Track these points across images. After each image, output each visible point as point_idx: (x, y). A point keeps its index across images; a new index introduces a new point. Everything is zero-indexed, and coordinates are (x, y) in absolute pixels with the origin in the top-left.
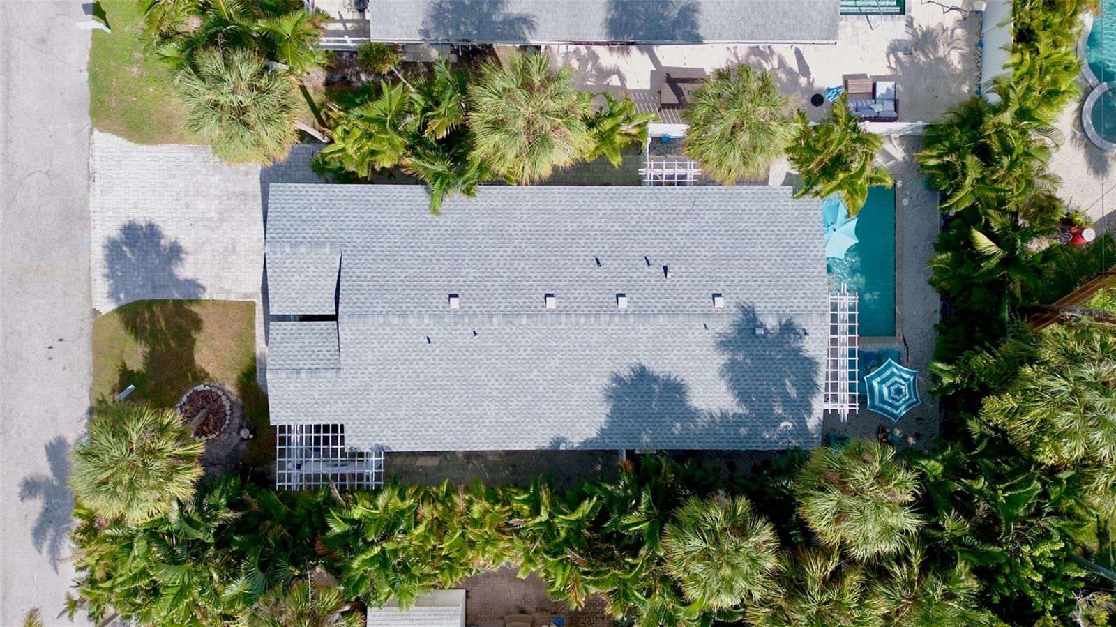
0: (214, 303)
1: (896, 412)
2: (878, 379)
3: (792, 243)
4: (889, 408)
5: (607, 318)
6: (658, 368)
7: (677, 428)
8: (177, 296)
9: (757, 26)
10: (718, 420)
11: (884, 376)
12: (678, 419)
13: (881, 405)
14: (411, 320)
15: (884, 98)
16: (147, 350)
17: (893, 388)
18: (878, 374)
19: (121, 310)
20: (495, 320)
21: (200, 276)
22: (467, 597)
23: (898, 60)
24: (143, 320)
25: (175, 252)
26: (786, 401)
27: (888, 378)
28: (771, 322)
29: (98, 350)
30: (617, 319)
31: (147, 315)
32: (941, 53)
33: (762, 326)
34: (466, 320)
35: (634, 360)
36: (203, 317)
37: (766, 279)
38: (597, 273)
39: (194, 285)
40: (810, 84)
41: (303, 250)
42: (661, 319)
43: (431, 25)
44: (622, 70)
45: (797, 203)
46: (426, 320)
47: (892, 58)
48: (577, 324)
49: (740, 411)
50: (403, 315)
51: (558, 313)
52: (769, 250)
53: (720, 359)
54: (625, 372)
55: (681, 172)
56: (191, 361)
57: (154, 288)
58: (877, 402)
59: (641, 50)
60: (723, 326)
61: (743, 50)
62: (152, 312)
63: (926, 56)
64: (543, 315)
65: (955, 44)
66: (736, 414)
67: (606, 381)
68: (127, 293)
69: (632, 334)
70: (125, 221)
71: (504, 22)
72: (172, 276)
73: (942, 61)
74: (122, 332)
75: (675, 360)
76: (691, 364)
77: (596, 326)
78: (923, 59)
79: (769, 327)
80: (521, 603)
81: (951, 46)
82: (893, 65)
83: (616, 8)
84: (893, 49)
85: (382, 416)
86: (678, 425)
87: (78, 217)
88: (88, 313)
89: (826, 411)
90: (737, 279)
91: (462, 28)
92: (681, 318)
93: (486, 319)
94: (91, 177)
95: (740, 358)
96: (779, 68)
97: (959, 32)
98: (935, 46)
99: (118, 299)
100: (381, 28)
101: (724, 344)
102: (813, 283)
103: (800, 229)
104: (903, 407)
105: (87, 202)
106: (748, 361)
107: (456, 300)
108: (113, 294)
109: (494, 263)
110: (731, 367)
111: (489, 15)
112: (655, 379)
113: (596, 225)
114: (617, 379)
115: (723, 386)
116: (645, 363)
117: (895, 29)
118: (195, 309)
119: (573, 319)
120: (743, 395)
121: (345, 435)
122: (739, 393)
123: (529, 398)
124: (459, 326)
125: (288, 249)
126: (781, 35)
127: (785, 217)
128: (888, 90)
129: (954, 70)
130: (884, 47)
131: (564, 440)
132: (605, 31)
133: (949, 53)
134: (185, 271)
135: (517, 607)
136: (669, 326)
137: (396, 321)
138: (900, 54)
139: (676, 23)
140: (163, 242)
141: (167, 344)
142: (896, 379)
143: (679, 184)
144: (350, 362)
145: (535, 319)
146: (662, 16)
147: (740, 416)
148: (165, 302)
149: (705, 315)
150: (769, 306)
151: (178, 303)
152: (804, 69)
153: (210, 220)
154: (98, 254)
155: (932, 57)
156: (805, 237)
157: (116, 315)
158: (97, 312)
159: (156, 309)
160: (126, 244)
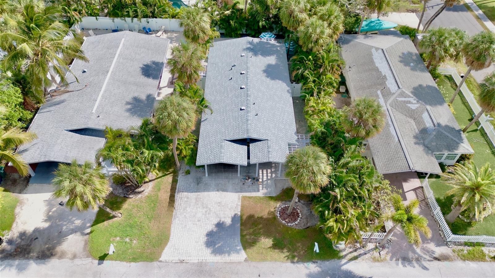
0: (242, 210)
8: (239, 224)
16: (263, 237)
19: (245, 248)
20: (249, 99)
21: (230, 216)
24: (249, 239)
25: (219, 225)
29: (263, 259)
31: (247, 237)
36: (249, 214)
38: (234, 79)
39: (234, 218)
41: (223, 151)
56: (267, 219)
57: (235, 234)
62: (246, 235)
63: (174, 39)
68: (237, 245)
70: (204, 246)
72: (230, 226)
74: (255, 248)
85: (284, 132)
87: (201, 267)
88: (246, 264)
91: (147, 111)
92: (248, 62)
94: (182, 262)
99: (240, 250)
105: (193, 264)
108: (238, 252)
109: (230, 102)
118: (244, 217)
125: (222, 155)
132: (156, 80)
133: (174, 36)
134: (228, 221)
139: (157, 66)
140: (215, 230)
141: (261, 228)
146: (154, 68)
148: (241, 229)
151: (242, 224)
153: (206, 212)
154: (218, 259)
157: (248, 250)
158: (246, 260)
159: (245, 233)
160: (215, 246)
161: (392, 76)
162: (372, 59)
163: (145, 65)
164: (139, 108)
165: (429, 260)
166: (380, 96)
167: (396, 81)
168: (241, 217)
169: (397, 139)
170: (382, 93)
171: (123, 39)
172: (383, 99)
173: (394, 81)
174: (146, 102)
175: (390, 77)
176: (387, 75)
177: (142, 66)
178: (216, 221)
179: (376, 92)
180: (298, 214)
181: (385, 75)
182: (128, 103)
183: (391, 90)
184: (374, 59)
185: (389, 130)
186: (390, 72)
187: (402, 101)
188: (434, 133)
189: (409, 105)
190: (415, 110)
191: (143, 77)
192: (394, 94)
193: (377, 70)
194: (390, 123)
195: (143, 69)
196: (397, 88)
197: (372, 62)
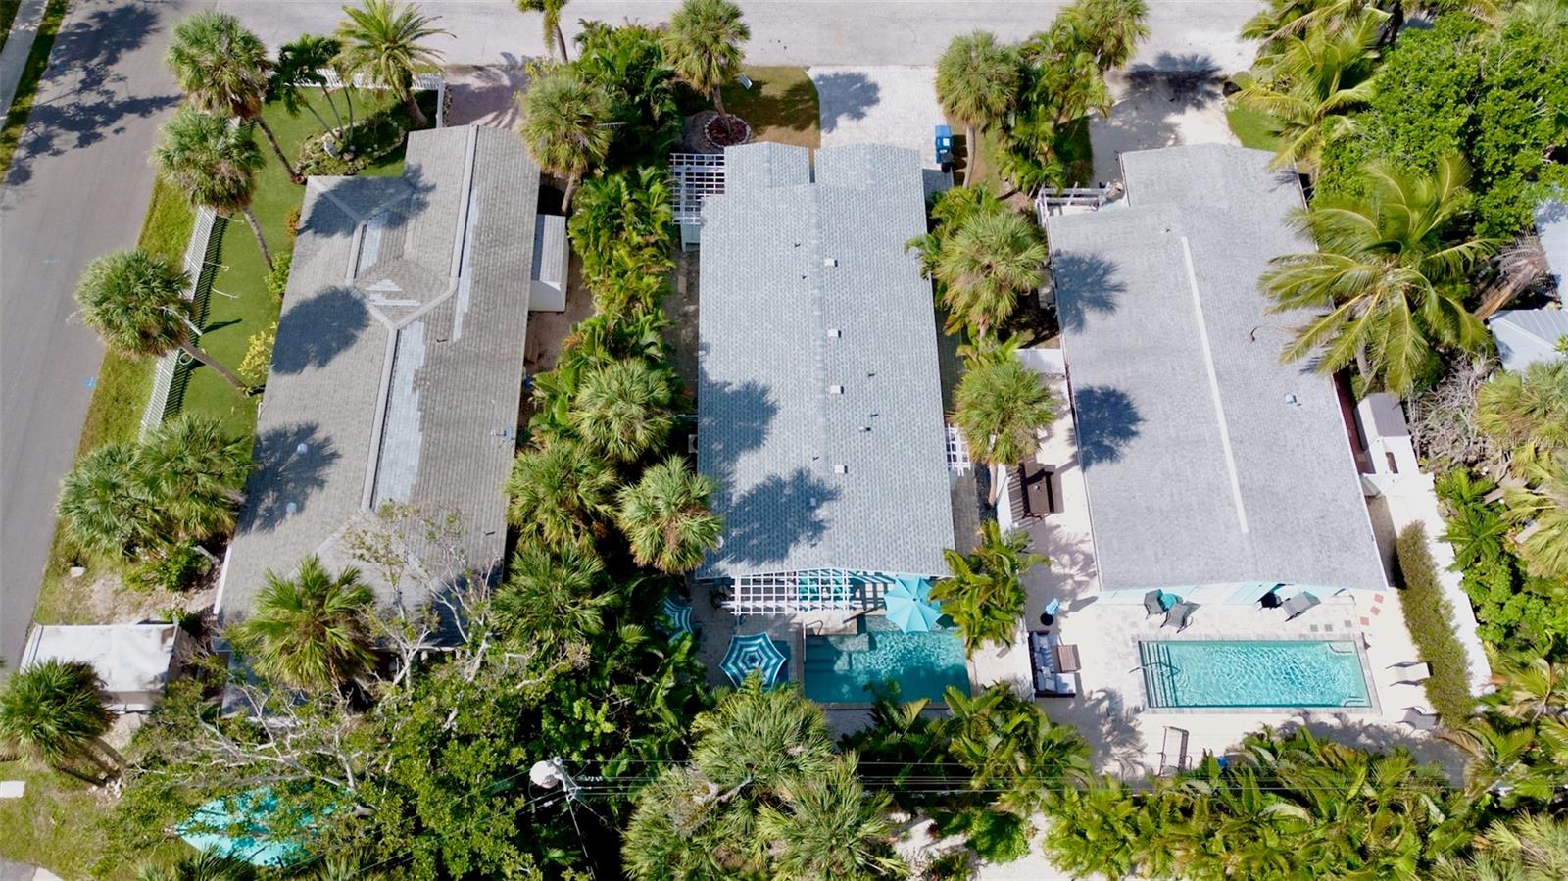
0: (819, 139)
1: (730, 665)
2: (764, 644)
3: (901, 542)
4: (734, 655)
5: (821, 377)
6: (776, 425)
7: (718, 446)
8: (822, 117)
9: (1106, 515)
10: (725, 480)
11: (767, 649)
12: (727, 446)
13: (738, 647)
14: (814, 231)
15: (1057, 682)
16: (778, 98)
17: (756, 654)
18: (769, 645)
19: (810, 83)
20: (816, 291)
21: (840, 130)
22: (558, 313)
23: (1100, 701)
24: (802, 95)
25: (859, 115)
26: (745, 537)
27: (766, 653)
28: (822, 513)
29: (778, 71)
30: (820, 384)
31: (806, 97)
32: (1115, 750)
33: (818, 505)
34: (816, 270)
35: (782, 403)
36: (805, 132)
37: (863, 514)
38: (862, 374)
39: (832, 126)
40: (1064, 614)
41: (868, 166)
42: (821, 420)
43: (1065, 256)
44: (1051, 440)
45: (939, 552)
46: (814, 242)
47: (1101, 695)
48: (815, 354)
49: (734, 498)
50: (819, 226)
51: (825, 339)
52: (891, 520)
53: (785, 474)
54: (771, 397)
55: (960, 457)
56: (771, 124)
57: (829, 102)
58: (740, 642)
59: (1074, 456)
60: (817, 473)
61: (1088, 547)
62: (809, 100)
63: (1109, 733)
64: (822, 328)
65: (1127, 770)
66: (731, 495)
67: (763, 383)
68: (823, 86)
69: (806, 399)
70: (880, 85)
71: (1077, 309)
72: (839, 113)
73: (1107, 753)
74: (792, 83)
75: (783, 437)
76: (779, 450)
77: (813, 369)
78: (1105, 729)
79: (818, 511)
80: (548, 354)
81: (1124, 763)
82: (1093, 697)
83: (1103, 393)
84: (1111, 695)
85: (731, 219)
86: (721, 447)
87: (882, 59)
88: (806, 64)
89: (733, 582)
90: (861, 489)
91: (1067, 280)
92: (824, 437)
93: (818, 284)
94: (914, 66)
95: (787, 491)
96: (1075, 582)
97: (1140, 772)
98: (1122, 743)
99: (818, 80)
100: (1058, 223)
101: (800, 477)
102: (861, 555)
103: (913, 551)
104: (735, 671)
105: (895, 63)
106: (784, 500)
107: (833, 264)
108: (822, 78)
109: (866, 296)
110: (779, 484)
111: (1081, 298)
112: (765, 422)
113: (905, 378)
114: (765, 391)
115: (759, 480)
116: (780, 412)
117: (1132, 695)
118: (812, 127)
119: (820, 350)
120: (749, 499)
121: (715, 195)
122: (752, 496)
123: (746, 324)
124: (810, 266)
125: (868, 157)
126: (1101, 538)
127: (925, 539)
128: (1066, 685)
129: (1100, 768)
130: (1112, 686)
131: (708, 353)
132: (1082, 388)
133: (1115, 760)
134: (843, 121)
135: (545, 351)
136: (815, 428)
137: (814, 221)
138: (1106, 704)
139: (1098, 445)
140: (866, 108)
141: (782, 110)
142: (766, 659)
143: (949, 456)
144: (778, 194)
145: (818, 320)
146: (1102, 432)
147: (730, 499)
148: (818, 109)
149: (827, 458)
150: (838, 513)
151: (817, 117)
152: (1077, 606)
153: (887, 137)
154: (855, 70)
155: (1109, 739)
156: (906, 554)
157: (805, 80)
158: (808, 68)
159: (811, 103)
160: (863, 87)
161: (397, 382)
162: (422, 472)
163: (1134, 434)
164: (1089, 281)
165: (494, 66)
166: (458, 321)
167: (395, 357)
168: (819, 127)
169: (475, 192)
170: (451, 329)
171: (1245, 530)
172: (458, 310)
173: (400, 362)
174: (1080, 304)
175: (404, 380)
176: (408, 389)
177: (1140, 427)
178: (865, 121)
179: (464, 337)
180: (710, 131)
181: (414, 389)
182: (1119, 288)
183: (422, 334)
184: (416, 470)
185: (481, 219)
186: (395, 400)
187: (409, 298)
188: (376, 211)
189: (396, 289)
190: (386, 278)
191: (1121, 388)
192: (421, 317)
193: (429, 420)
194: (470, 236)
195: (1134, 419)
196: (404, 334)
197: (428, 458)
